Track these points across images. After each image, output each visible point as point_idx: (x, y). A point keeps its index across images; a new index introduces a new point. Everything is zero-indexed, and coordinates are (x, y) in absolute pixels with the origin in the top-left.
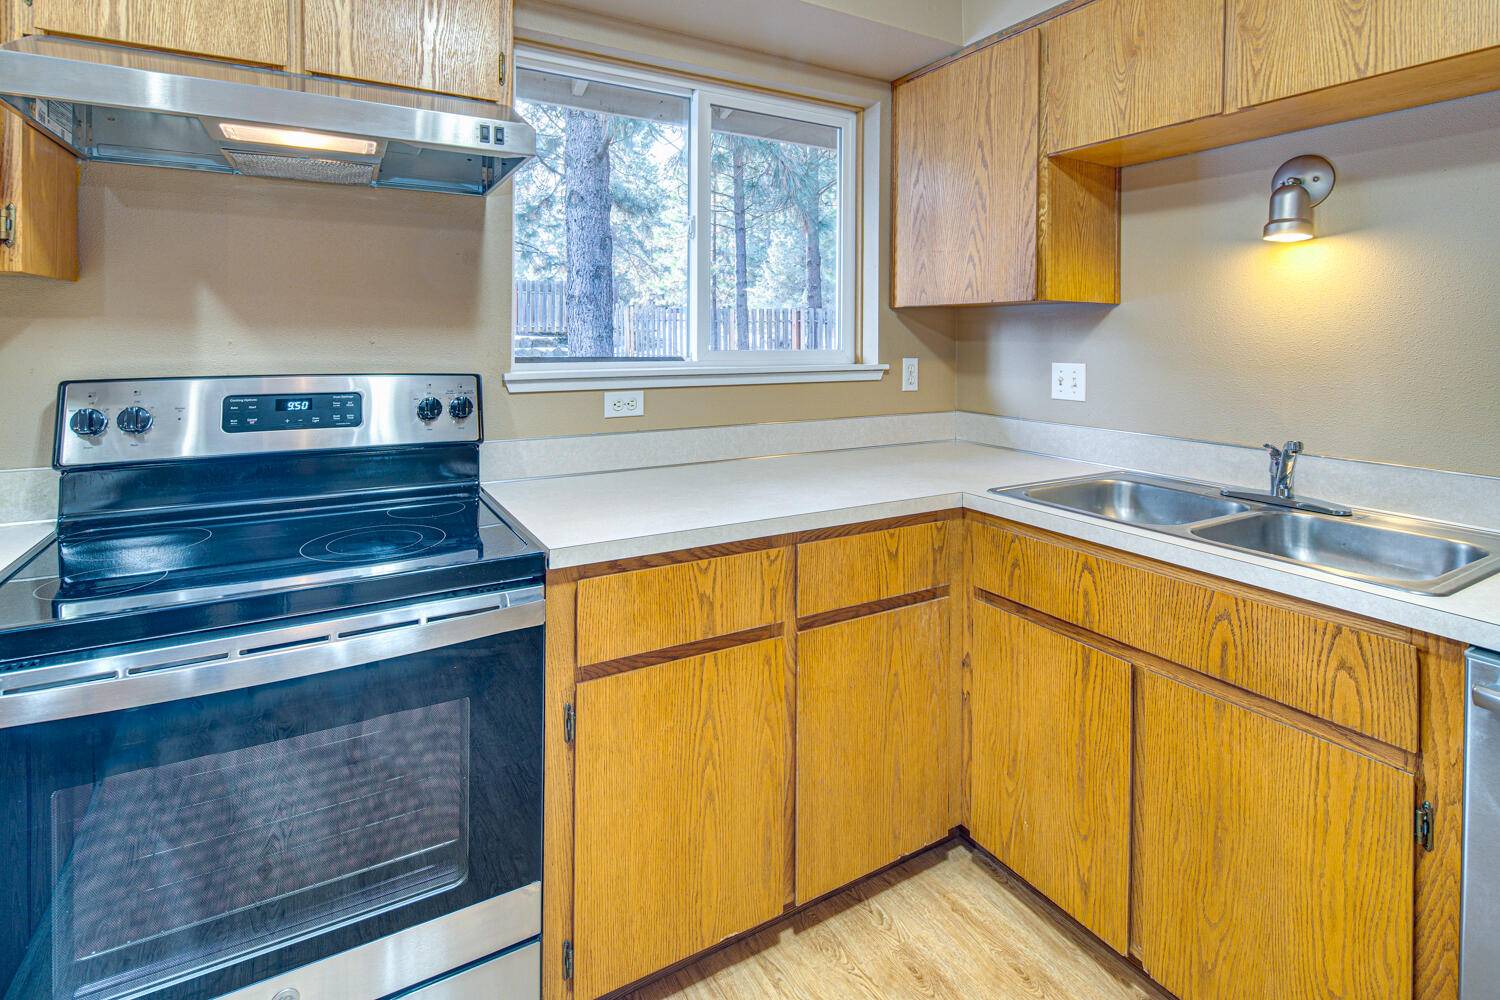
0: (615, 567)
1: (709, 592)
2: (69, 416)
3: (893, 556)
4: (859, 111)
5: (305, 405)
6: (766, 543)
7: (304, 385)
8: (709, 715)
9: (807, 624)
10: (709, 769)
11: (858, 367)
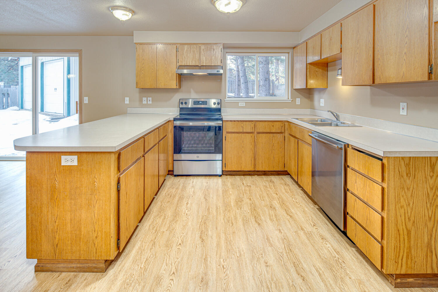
0: (231, 121)
1: (243, 126)
2: (180, 102)
3: (273, 126)
4: (288, 53)
5: (201, 102)
6: (252, 121)
7: (202, 100)
8: (243, 141)
9: (259, 133)
10: (243, 148)
11: (288, 100)
